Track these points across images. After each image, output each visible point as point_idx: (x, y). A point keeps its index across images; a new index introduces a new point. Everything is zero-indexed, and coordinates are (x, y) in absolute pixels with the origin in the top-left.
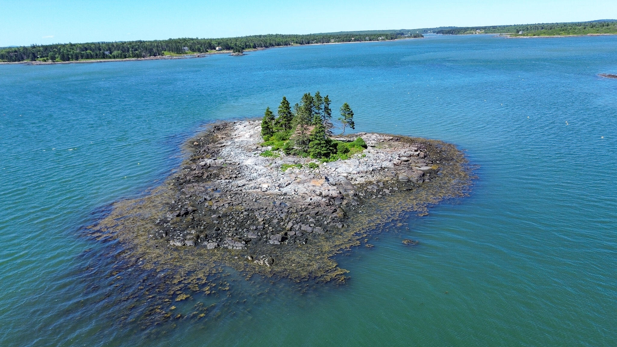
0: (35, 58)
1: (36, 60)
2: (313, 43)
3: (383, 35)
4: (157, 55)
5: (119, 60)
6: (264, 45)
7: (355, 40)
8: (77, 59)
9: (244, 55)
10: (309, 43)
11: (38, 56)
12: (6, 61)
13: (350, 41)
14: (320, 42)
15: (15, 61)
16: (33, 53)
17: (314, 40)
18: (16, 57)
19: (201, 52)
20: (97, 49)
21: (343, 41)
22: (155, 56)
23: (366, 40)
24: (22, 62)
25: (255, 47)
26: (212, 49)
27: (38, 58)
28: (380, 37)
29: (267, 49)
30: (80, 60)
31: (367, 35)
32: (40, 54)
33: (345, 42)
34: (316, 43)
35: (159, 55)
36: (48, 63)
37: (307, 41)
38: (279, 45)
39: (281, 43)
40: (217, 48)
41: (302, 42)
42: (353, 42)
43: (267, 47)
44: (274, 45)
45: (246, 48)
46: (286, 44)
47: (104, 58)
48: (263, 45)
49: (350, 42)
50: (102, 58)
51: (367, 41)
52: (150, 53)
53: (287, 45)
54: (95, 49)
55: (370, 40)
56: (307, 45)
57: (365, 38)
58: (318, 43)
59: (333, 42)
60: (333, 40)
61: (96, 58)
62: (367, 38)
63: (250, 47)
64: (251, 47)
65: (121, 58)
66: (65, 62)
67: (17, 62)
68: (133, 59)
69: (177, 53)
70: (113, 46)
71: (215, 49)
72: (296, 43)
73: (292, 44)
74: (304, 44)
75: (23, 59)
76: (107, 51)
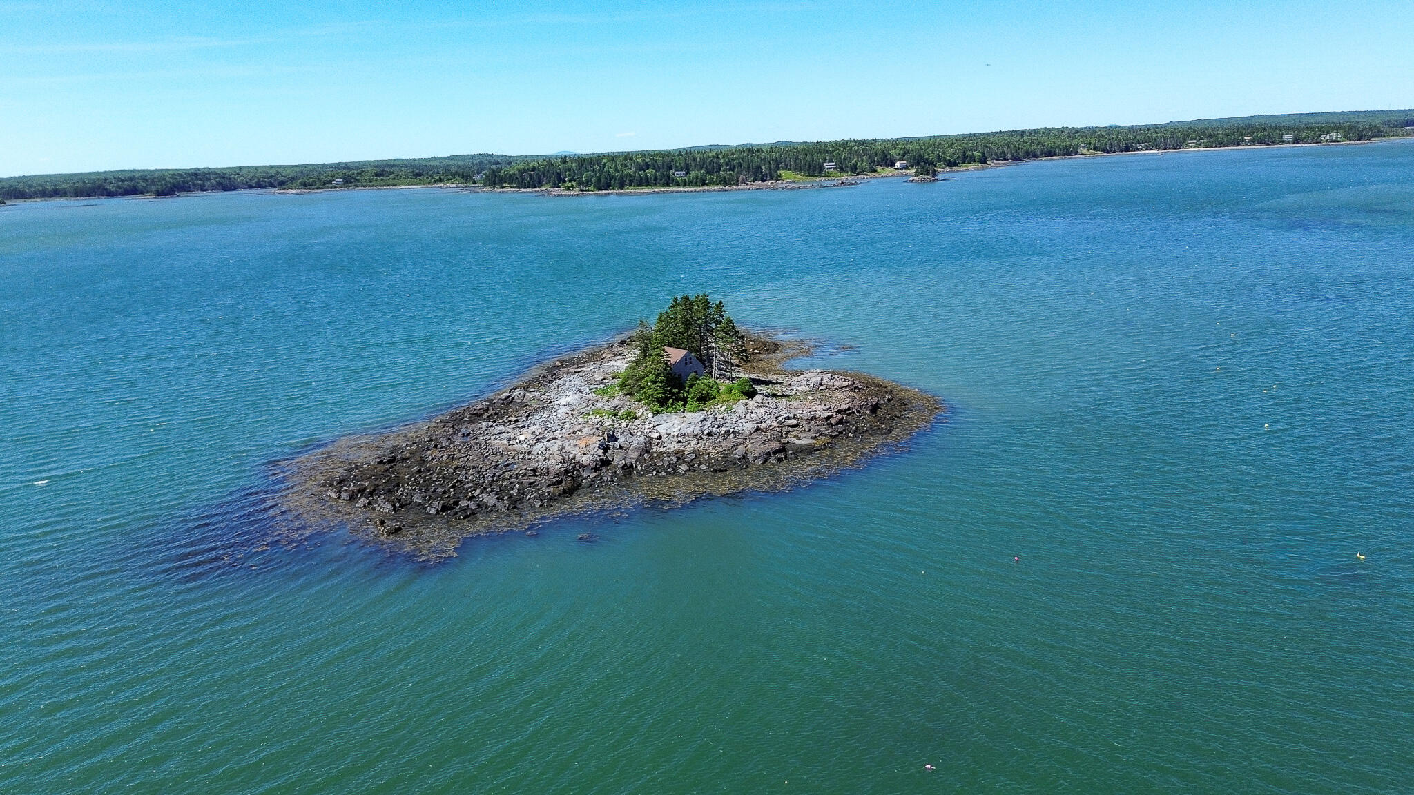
0: (560, 183)
1: (559, 187)
2: (1138, 149)
3: (1336, 128)
4: (768, 179)
5: (690, 189)
6: (1012, 155)
7: (1253, 142)
8: (622, 186)
9: (937, 180)
10: (1127, 149)
11: (566, 179)
12: (514, 187)
13: (1238, 144)
14: (1157, 146)
15: (528, 187)
16: (558, 173)
17: (1143, 143)
18: (531, 179)
19: (858, 174)
20: (665, 167)
21: (1220, 144)
22: (763, 181)
23: (1283, 142)
24: (537, 189)
25: (983, 160)
26: (887, 166)
27: (565, 182)
28: (1328, 133)
29: (1020, 163)
30: (627, 189)
31: (1289, 129)
32: (570, 175)
33: (1225, 146)
34: (1147, 149)
35: (772, 179)
36: (573, 193)
37: (1123, 145)
38: (1050, 154)
39: (1057, 150)
40: (898, 164)
41: (1111, 146)
42: (1247, 147)
43: (1017, 159)
44: (1039, 154)
45: (964, 163)
46: (1068, 152)
47: (668, 185)
48: (1009, 156)
49: (1240, 147)
50: (663, 186)
51: (1288, 143)
52: (755, 174)
53: (1069, 154)
54: (661, 166)
55: (1296, 141)
56: (1124, 153)
57: (1281, 136)
58: (1151, 150)
59: (1191, 147)
60: (1191, 143)
61: (655, 185)
62: (1289, 137)
63: (971, 160)
64: (975, 161)
65: (696, 185)
66: (600, 192)
67: (530, 190)
68: (716, 188)
69: (810, 176)
70: (695, 159)
71: (893, 165)
72: (1096, 149)
73: (1085, 151)
74: (1115, 152)
75: (540, 184)
76: (682, 170)
